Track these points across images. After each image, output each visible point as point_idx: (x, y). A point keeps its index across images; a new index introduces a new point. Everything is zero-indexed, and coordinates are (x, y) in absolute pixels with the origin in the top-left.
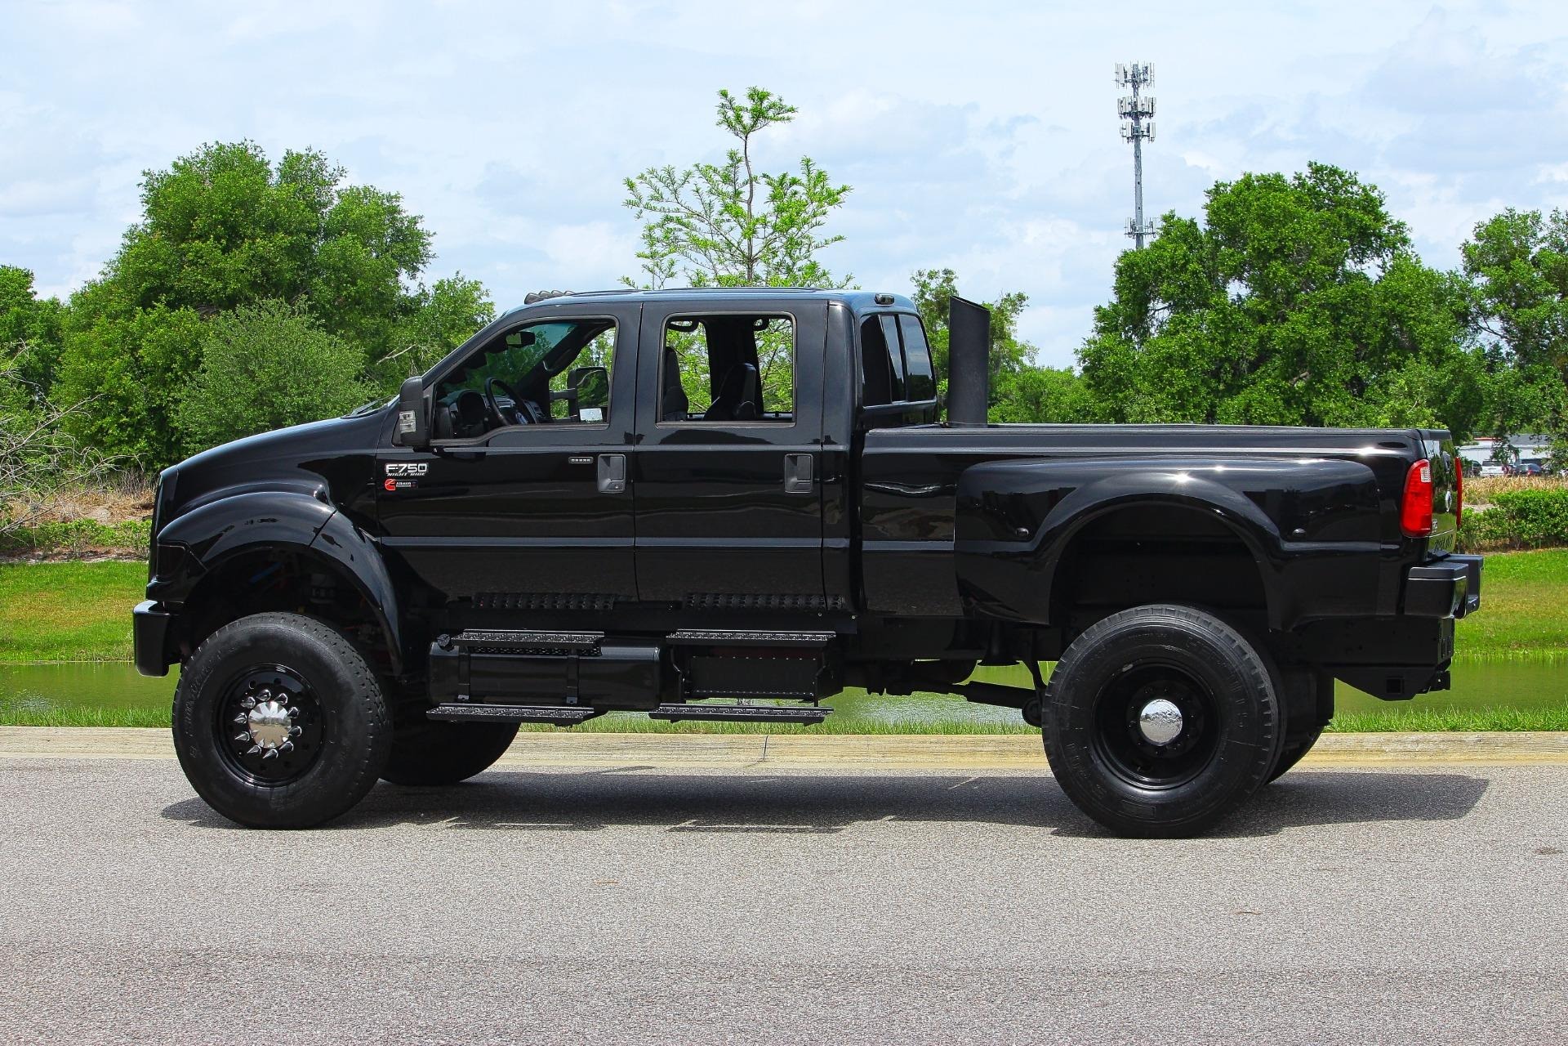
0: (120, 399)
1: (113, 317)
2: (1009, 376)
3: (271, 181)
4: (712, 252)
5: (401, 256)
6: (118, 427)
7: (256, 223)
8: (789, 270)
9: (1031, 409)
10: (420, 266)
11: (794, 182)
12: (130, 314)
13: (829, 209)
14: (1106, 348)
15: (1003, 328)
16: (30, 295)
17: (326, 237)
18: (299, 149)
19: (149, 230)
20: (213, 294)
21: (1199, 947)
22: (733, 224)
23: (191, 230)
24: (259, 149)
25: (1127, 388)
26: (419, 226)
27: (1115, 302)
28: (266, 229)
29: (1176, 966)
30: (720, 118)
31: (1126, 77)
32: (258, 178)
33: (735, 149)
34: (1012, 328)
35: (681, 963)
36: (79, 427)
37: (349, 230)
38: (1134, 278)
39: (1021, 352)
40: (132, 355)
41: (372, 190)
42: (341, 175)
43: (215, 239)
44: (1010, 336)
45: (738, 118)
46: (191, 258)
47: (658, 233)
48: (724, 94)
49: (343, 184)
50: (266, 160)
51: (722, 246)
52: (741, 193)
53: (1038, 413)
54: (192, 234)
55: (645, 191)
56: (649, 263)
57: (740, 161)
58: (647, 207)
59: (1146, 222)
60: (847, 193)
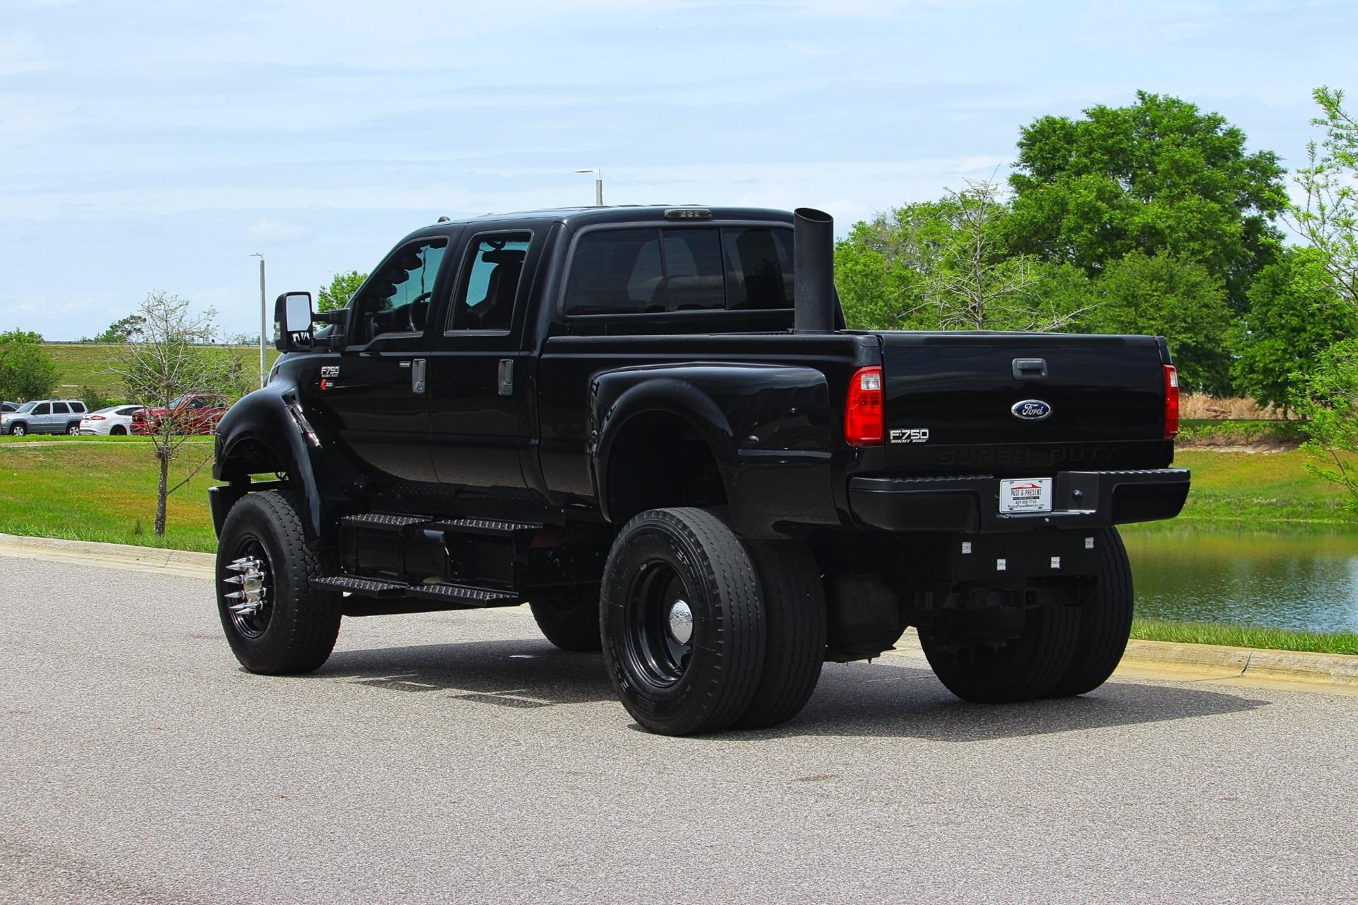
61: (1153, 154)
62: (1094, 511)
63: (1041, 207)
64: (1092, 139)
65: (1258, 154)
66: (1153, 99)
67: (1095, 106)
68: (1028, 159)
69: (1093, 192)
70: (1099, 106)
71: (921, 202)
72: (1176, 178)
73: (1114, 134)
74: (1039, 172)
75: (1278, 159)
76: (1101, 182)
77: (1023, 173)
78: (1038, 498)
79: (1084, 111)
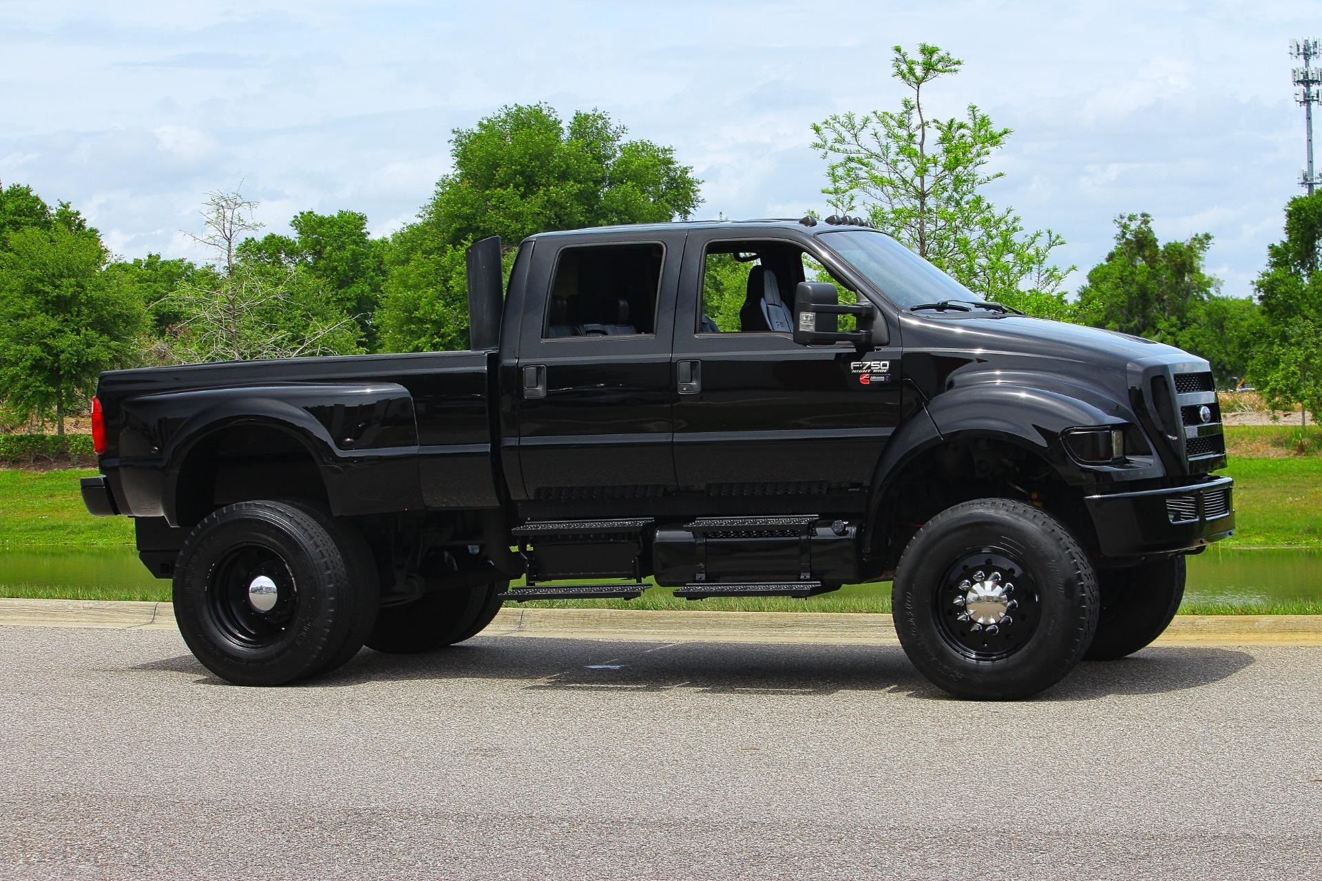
0: (434, 322)
1: (428, 253)
2: (1198, 304)
3: (563, 137)
4: (890, 188)
5: (675, 201)
6: (431, 347)
7: (549, 173)
8: (958, 203)
9: (1216, 332)
10: (691, 210)
11: (961, 126)
12: (442, 250)
13: (993, 149)
14: (1277, 280)
15: (1192, 263)
16: (364, 235)
17: (610, 184)
18: (586, 110)
19: (458, 180)
20: (513, 233)
21: (1272, 813)
22: (907, 164)
23: (494, 178)
24: (552, 110)
25: (1296, 314)
26: (690, 175)
27: (1286, 240)
28: (558, 179)
29: (1248, 831)
30: (895, 70)
31: (1298, 50)
32: (551, 135)
33: (908, 98)
34: (1201, 263)
35: (799, 826)
36: (399, 346)
37: (629, 178)
38: (1301, 220)
39: (1209, 284)
40: (444, 285)
41: (648, 143)
42: (623, 132)
43: (514, 187)
44: (1198, 270)
45: (911, 71)
46: (494, 203)
47: (840, 172)
48: (898, 50)
49: (624, 140)
50: (559, 119)
51: (898, 182)
52: (915, 135)
53: (1222, 335)
54: (495, 183)
55: (830, 136)
56: (832, 197)
57: (912, 108)
58: (831, 149)
59: (1316, 175)
60: (1008, 135)
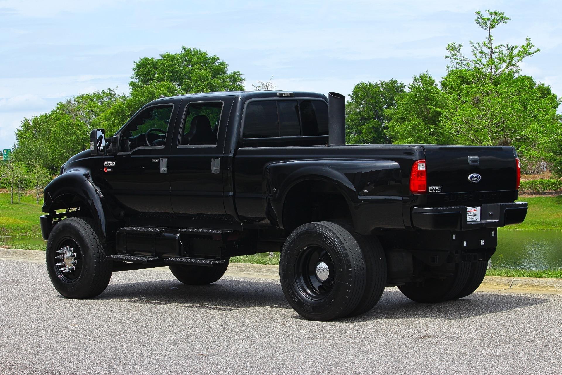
61: (190, 73)
62: (498, 220)
63: (143, 96)
64: (165, 67)
65: (233, 72)
66: (189, 50)
67: (165, 53)
68: (137, 76)
69: (166, 89)
70: (167, 53)
71: (85, 94)
72: (200, 83)
73: (173, 65)
74: (142, 81)
75: (241, 74)
76: (169, 85)
77: (135, 81)
78: (476, 215)
79: (160, 55)
